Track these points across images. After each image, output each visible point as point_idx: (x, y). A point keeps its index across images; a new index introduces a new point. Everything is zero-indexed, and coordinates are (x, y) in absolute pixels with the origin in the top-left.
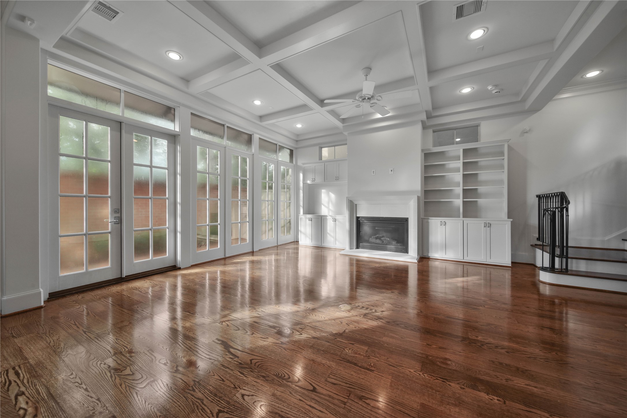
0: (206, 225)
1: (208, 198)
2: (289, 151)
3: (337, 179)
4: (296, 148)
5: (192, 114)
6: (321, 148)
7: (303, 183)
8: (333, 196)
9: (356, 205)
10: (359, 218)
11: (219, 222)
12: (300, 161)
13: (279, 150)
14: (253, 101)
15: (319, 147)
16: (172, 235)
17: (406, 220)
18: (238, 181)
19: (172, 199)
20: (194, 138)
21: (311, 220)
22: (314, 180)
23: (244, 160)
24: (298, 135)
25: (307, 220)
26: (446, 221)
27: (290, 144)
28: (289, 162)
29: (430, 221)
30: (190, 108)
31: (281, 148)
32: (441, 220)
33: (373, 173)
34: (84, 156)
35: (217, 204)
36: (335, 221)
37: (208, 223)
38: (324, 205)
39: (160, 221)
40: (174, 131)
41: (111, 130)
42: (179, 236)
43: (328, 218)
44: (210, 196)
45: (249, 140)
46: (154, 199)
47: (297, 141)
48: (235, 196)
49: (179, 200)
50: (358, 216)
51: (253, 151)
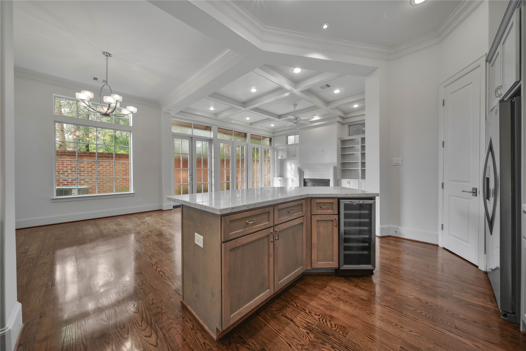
0: (224, 182)
1: (225, 168)
2: (269, 139)
3: (295, 156)
4: (273, 137)
5: (218, 128)
6: (288, 136)
7: (277, 159)
8: (293, 166)
9: (303, 171)
10: (305, 180)
11: (230, 181)
12: (276, 144)
13: (263, 139)
14: (246, 118)
15: (286, 136)
16: (210, 186)
17: (329, 180)
18: (240, 159)
19: (210, 170)
20: (219, 140)
21: (280, 181)
22: (282, 156)
23: (242, 148)
24: (274, 129)
25: (278, 180)
26: (350, 181)
27: (270, 135)
28: (269, 145)
29: (342, 181)
30: (217, 125)
31: (264, 138)
32: (347, 181)
33: (313, 153)
34: (181, 153)
35: (230, 171)
36: (293, 181)
37: (225, 181)
38: (288, 171)
39: (206, 180)
40: (211, 138)
41: (189, 141)
42: (213, 186)
43: (289, 179)
44: (226, 168)
45: (245, 135)
46: (203, 169)
47: (273, 132)
48: (238, 167)
49: (213, 170)
50: (304, 178)
51: (247, 142)
